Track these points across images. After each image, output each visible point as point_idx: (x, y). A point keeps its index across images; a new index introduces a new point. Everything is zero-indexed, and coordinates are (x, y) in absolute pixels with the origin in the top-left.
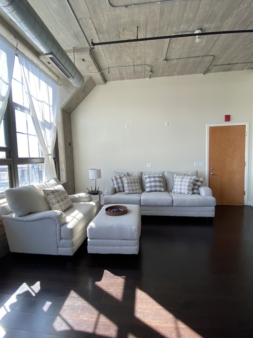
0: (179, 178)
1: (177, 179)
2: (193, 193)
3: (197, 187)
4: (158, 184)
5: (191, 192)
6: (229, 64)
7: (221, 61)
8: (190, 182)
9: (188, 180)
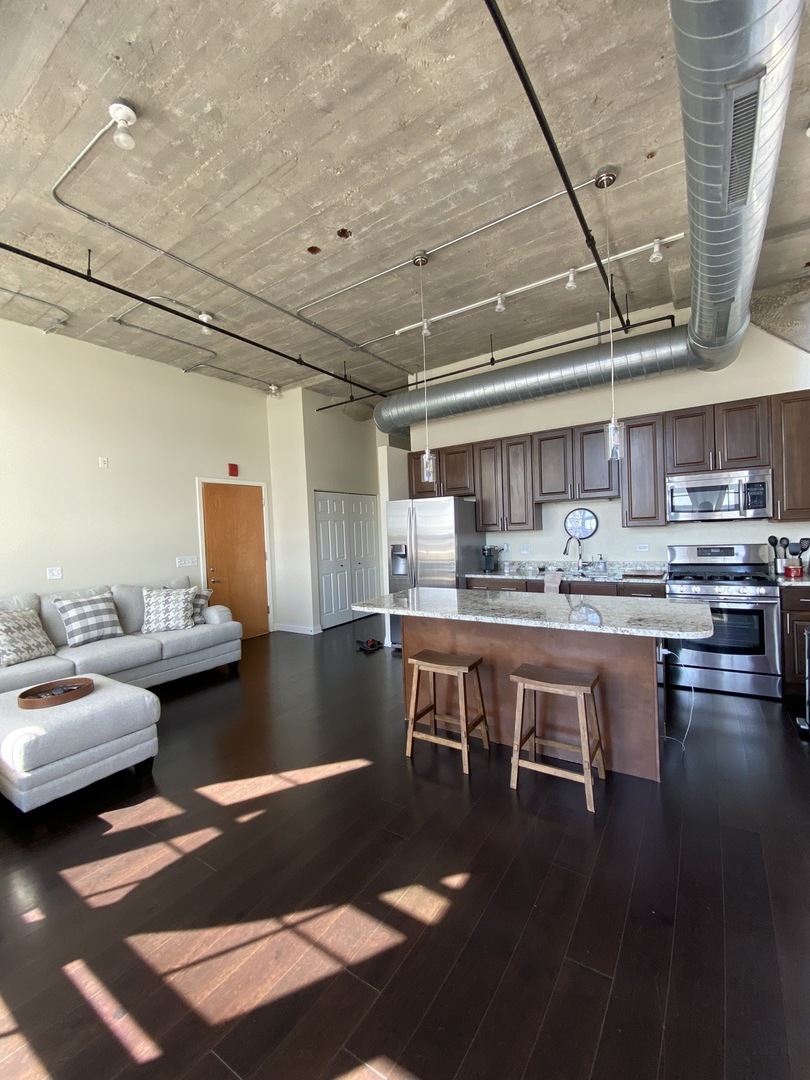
0: (158, 595)
1: (153, 600)
2: (196, 624)
3: (198, 610)
4: (106, 618)
5: (191, 622)
6: (235, 373)
7: (223, 365)
8: (186, 601)
9: (182, 597)
